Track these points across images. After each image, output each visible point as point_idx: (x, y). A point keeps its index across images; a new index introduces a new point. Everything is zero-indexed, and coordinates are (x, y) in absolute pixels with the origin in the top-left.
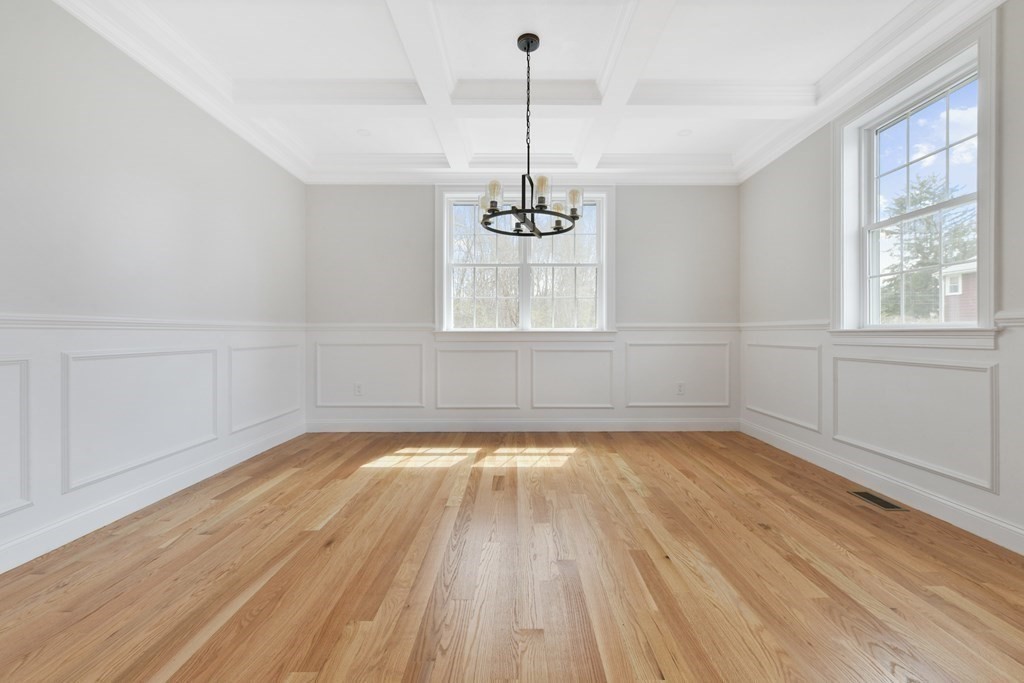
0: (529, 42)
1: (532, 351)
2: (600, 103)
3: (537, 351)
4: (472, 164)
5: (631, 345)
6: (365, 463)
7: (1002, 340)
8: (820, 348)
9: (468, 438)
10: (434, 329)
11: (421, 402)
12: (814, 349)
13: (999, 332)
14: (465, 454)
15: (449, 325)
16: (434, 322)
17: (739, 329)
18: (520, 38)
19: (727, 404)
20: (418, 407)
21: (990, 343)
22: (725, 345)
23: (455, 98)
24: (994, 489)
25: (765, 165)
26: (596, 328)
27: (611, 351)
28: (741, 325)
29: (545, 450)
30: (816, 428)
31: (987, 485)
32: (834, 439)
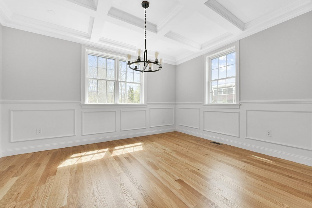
0: (146, 5)
1: (121, 111)
2: (157, 33)
3: (122, 111)
4: (100, 40)
5: (151, 109)
6: (59, 165)
7: (240, 107)
8: (200, 109)
9: (100, 146)
10: (81, 103)
11: (74, 134)
12: (198, 109)
13: (240, 105)
14: (104, 152)
15: (88, 101)
16: (81, 100)
17: (176, 104)
18: (143, 2)
19: (173, 124)
20: (74, 136)
21: (238, 107)
22: (173, 108)
23: (109, 13)
24: (239, 137)
25: (184, 62)
26: (140, 103)
27: (145, 111)
28: (177, 103)
29: (132, 145)
30: (199, 128)
31: (238, 136)
32: (204, 130)
